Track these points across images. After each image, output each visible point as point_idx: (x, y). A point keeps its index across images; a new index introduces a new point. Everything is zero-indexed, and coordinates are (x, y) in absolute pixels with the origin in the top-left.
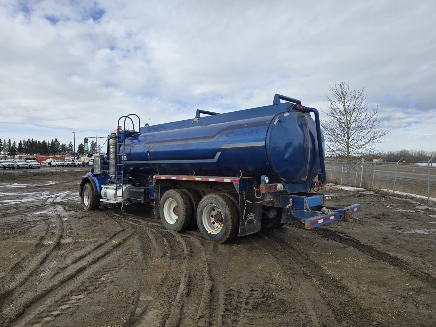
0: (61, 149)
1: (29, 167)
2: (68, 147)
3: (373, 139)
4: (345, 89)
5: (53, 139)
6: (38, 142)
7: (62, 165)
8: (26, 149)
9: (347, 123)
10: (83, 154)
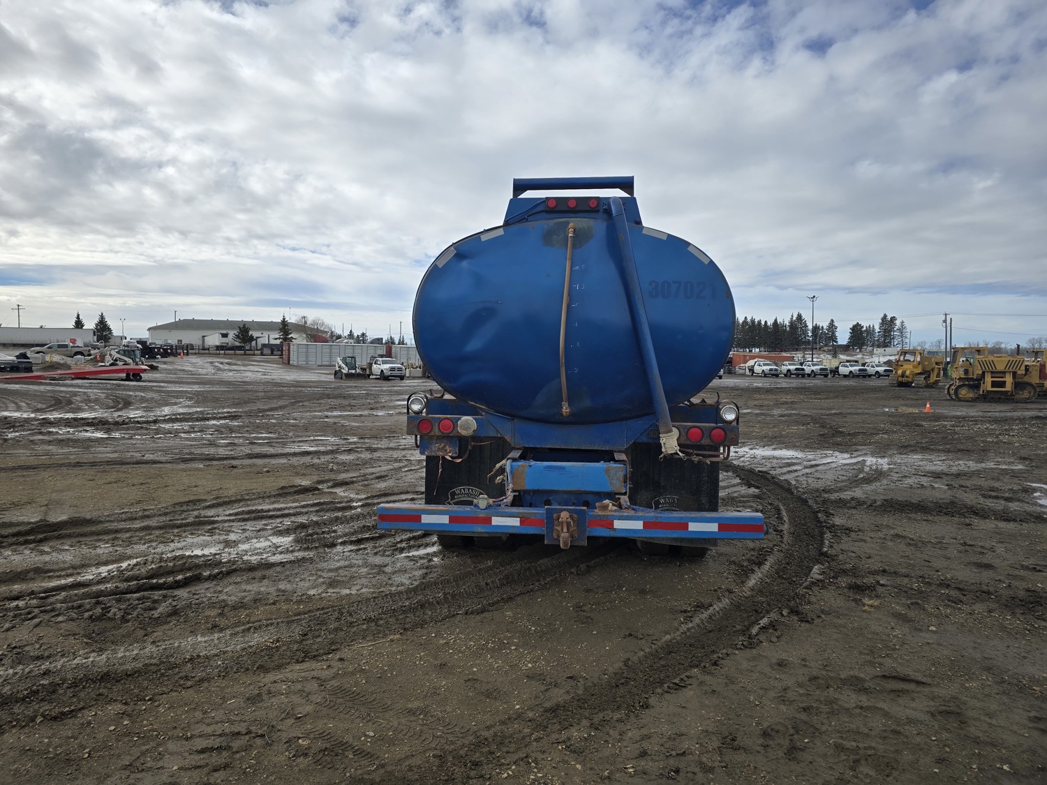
2: (827, 331)
5: (793, 316)
6: (763, 323)
7: (775, 372)
8: (739, 339)
10: (861, 349)
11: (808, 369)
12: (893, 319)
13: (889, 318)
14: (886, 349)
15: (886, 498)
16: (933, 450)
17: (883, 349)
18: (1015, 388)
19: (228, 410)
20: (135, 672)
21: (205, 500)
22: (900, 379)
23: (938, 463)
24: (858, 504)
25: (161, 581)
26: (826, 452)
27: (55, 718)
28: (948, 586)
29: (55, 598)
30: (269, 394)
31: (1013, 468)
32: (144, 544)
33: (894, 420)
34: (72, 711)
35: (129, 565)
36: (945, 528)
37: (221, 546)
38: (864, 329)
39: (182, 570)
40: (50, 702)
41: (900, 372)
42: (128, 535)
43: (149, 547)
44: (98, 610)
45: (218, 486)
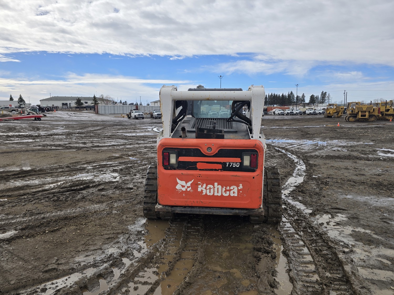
0: (295, 100)
2: (301, 98)
5: (289, 92)
6: (278, 95)
7: (283, 113)
8: (269, 102)
10: (313, 104)
11: (295, 112)
12: (326, 93)
13: (324, 93)
14: (323, 104)
15: (327, 154)
16: (341, 138)
18: (369, 117)
19: (79, 131)
20: (76, 216)
21: (81, 162)
22: (328, 115)
23: (343, 143)
24: (317, 157)
25: (75, 188)
26: (304, 140)
27: (52, 231)
28: (350, 181)
29: (38, 195)
30: (93, 125)
31: (370, 144)
32: (64, 177)
33: (327, 129)
34: (58, 229)
35: (61, 183)
36: (348, 163)
37: (93, 176)
38: (315, 97)
39: (82, 184)
40: (48, 227)
41: (328, 112)
42: (56, 174)
43: (66, 178)
44: (56, 198)
45: (84, 157)
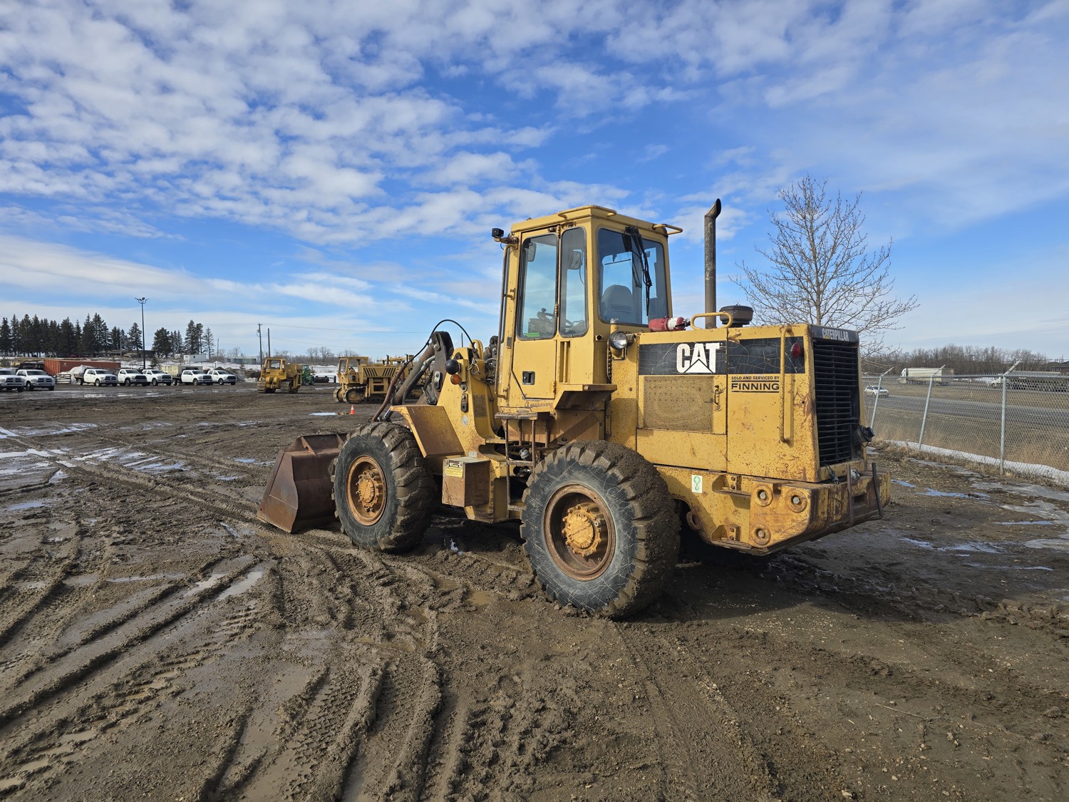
0: (109, 340)
1: (26, 386)
2: (129, 336)
3: (877, 319)
4: (815, 196)
5: (88, 317)
6: (49, 322)
7: (111, 381)
8: (19, 340)
9: (817, 281)
10: (167, 355)
11: (148, 377)
12: (199, 326)
13: (195, 325)
14: (196, 356)
17: (193, 356)
22: (268, 386)
38: (170, 335)
41: (268, 379)
